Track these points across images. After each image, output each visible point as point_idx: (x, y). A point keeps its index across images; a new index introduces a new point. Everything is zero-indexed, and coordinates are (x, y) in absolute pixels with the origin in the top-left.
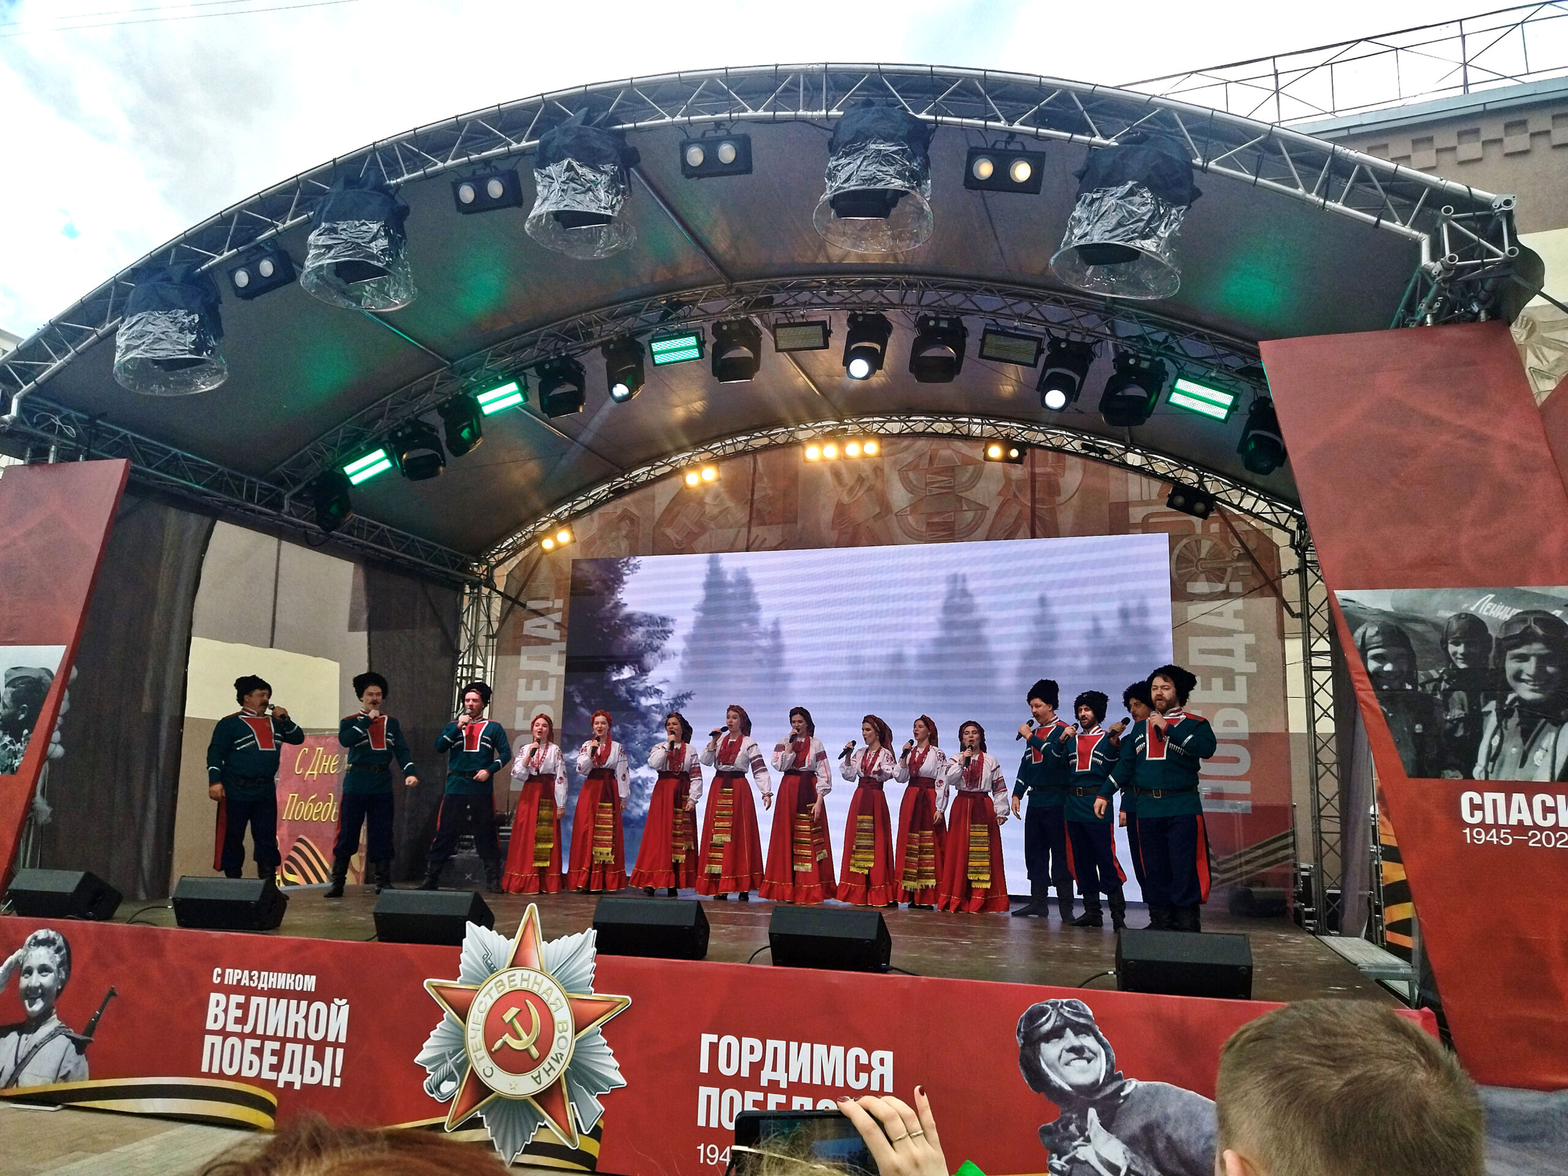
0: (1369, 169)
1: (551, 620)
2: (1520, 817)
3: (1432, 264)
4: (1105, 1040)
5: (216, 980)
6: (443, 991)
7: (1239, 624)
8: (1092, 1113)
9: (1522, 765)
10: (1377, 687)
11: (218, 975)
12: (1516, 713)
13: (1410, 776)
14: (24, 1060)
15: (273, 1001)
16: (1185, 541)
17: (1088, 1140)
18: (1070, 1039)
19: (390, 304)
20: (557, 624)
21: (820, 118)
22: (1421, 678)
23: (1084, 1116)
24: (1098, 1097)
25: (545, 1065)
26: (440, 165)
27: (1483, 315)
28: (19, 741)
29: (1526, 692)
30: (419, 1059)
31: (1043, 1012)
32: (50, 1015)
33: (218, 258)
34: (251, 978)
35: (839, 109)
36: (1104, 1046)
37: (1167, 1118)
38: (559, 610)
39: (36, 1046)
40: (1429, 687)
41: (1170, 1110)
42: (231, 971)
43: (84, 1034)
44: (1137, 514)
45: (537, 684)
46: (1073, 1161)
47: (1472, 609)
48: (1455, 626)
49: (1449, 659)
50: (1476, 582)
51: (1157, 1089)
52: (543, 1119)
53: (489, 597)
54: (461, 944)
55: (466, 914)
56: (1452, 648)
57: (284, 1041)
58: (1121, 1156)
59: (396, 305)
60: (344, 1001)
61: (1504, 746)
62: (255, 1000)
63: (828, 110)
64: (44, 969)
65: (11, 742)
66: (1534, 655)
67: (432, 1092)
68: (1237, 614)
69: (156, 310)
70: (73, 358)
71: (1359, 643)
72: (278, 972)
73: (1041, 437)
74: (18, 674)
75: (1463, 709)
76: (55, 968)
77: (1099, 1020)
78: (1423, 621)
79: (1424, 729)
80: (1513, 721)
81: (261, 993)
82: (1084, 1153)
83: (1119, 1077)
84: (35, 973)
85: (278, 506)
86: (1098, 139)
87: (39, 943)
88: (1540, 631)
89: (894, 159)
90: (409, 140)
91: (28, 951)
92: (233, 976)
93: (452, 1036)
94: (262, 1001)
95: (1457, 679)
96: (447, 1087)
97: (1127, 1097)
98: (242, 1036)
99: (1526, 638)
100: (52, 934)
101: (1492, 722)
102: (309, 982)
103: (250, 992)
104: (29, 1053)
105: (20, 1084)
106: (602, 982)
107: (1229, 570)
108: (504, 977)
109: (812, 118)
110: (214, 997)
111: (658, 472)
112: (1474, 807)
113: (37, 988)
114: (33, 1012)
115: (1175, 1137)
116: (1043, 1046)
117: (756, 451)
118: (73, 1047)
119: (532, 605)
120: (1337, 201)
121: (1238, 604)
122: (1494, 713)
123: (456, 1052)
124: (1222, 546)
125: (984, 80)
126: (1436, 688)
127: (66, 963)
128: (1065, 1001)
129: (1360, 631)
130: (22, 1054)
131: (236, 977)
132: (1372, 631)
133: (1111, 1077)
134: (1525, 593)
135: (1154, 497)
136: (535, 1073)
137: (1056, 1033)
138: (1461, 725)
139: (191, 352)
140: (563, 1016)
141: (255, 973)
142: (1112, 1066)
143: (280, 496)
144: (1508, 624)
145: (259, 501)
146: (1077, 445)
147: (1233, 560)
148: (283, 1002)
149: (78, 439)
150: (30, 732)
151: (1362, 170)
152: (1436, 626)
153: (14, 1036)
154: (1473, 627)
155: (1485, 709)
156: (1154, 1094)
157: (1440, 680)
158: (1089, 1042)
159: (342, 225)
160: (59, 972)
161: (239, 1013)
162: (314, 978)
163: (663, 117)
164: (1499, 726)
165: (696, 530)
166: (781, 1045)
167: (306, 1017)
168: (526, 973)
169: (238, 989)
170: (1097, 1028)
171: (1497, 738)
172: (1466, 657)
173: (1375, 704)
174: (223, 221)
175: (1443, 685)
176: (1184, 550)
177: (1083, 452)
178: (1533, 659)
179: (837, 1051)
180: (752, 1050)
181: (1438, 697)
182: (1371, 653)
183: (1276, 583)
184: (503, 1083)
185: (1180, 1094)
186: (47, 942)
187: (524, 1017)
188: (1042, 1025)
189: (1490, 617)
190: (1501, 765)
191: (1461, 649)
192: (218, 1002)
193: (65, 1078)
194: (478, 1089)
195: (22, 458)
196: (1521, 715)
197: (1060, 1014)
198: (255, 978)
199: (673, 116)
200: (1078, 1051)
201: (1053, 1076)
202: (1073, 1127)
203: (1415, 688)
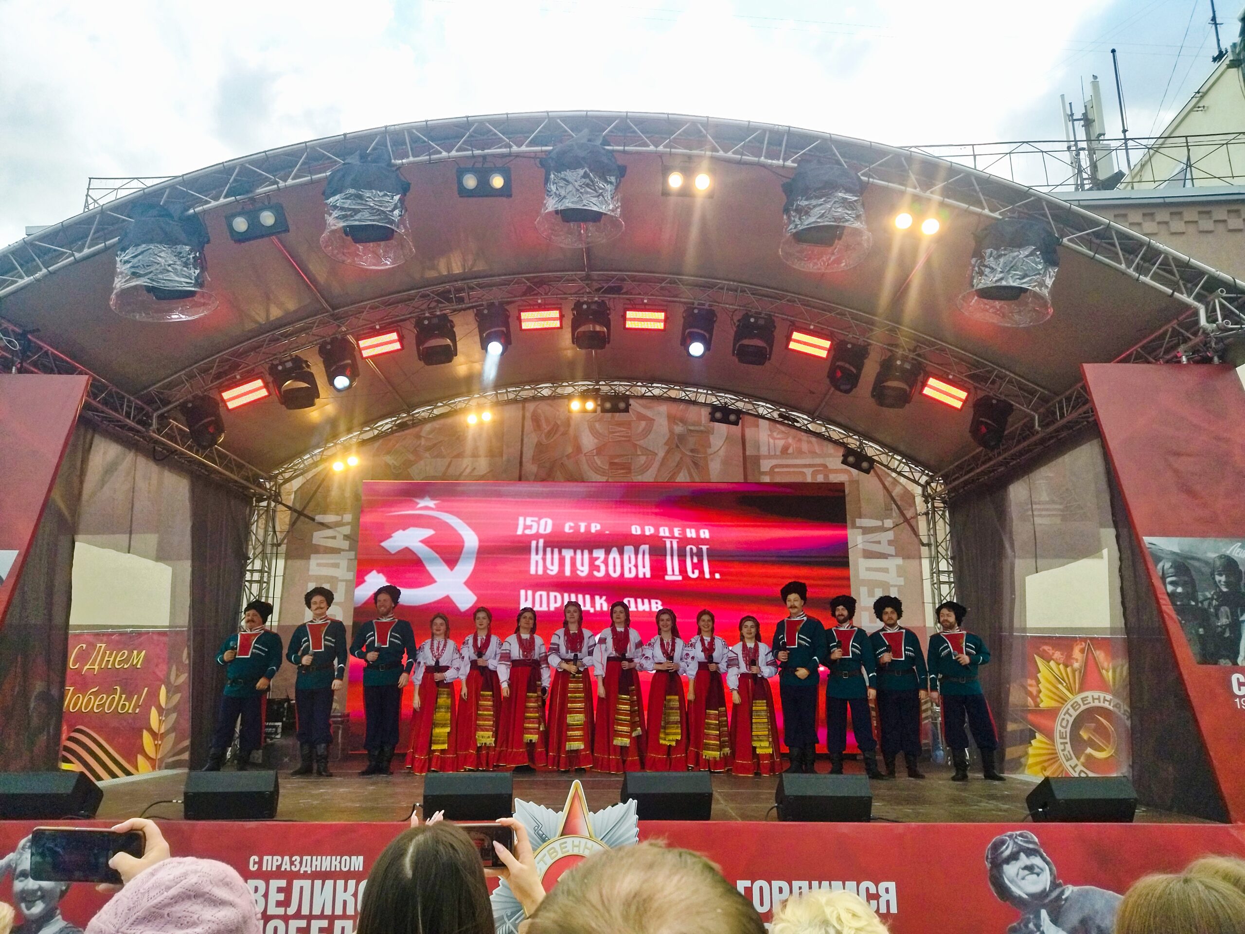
0: (1170, 258)
1: (339, 532)
3: (1207, 325)
4: (1048, 859)
5: (254, 868)
7: (891, 550)
8: (1044, 913)
10: (1174, 604)
11: (255, 863)
13: (1199, 663)
15: (318, 883)
18: (1024, 860)
21: (778, 167)
22: (1201, 598)
23: (1038, 916)
24: (1047, 901)
31: (1003, 842)
32: (55, 916)
33: (213, 204)
34: (292, 863)
35: (793, 162)
36: (1047, 863)
37: (1096, 912)
40: (1206, 603)
41: (1097, 907)
42: (270, 858)
47: (1228, 552)
48: (1218, 563)
49: (1216, 585)
50: (1229, 534)
51: (1087, 892)
55: (513, 792)
56: (1218, 578)
57: (332, 918)
62: (297, 884)
63: (785, 160)
71: (1161, 574)
72: (322, 855)
73: (750, 407)
75: (1228, 618)
77: (1043, 844)
78: (1198, 560)
79: (1204, 631)
81: (305, 876)
83: (1059, 885)
84: (31, 876)
86: (986, 211)
90: (420, 129)
91: (23, 854)
92: (272, 862)
93: (508, 900)
94: (307, 883)
95: (1224, 599)
97: (1066, 899)
98: (286, 918)
102: (356, 863)
103: (291, 876)
108: (556, 845)
109: (771, 165)
112: (1240, 684)
113: (36, 891)
114: (32, 915)
115: (1103, 925)
116: (1006, 867)
117: (524, 400)
119: (320, 518)
120: (1146, 276)
123: (513, 914)
125: (909, 158)
126: (1210, 604)
128: (1018, 833)
129: (1160, 565)
131: (275, 864)
132: (1168, 565)
133: (1054, 885)
137: (1014, 857)
138: (1227, 630)
139: (195, 285)
141: (296, 858)
142: (1055, 879)
143: (149, 415)
145: (134, 418)
148: (329, 883)
151: (1166, 258)
152: (1207, 563)
154: (1230, 564)
155: (1241, 619)
156: (1085, 895)
157: (1212, 599)
158: (1037, 861)
159: (367, 194)
161: (281, 897)
162: (361, 858)
163: (648, 146)
166: (804, 884)
167: (355, 895)
168: (577, 840)
169: (278, 874)
170: (1042, 850)
172: (1226, 584)
173: (1174, 615)
175: (1214, 602)
180: (781, 890)
181: (1212, 610)
182: (1169, 580)
183: (913, 522)
185: (1102, 895)
188: (1002, 852)
191: (1223, 578)
192: (257, 888)
197: (1015, 843)
198: (297, 863)
199: (657, 146)
200: (1030, 869)
201: (1014, 889)
202: (1031, 926)
203: (1196, 604)
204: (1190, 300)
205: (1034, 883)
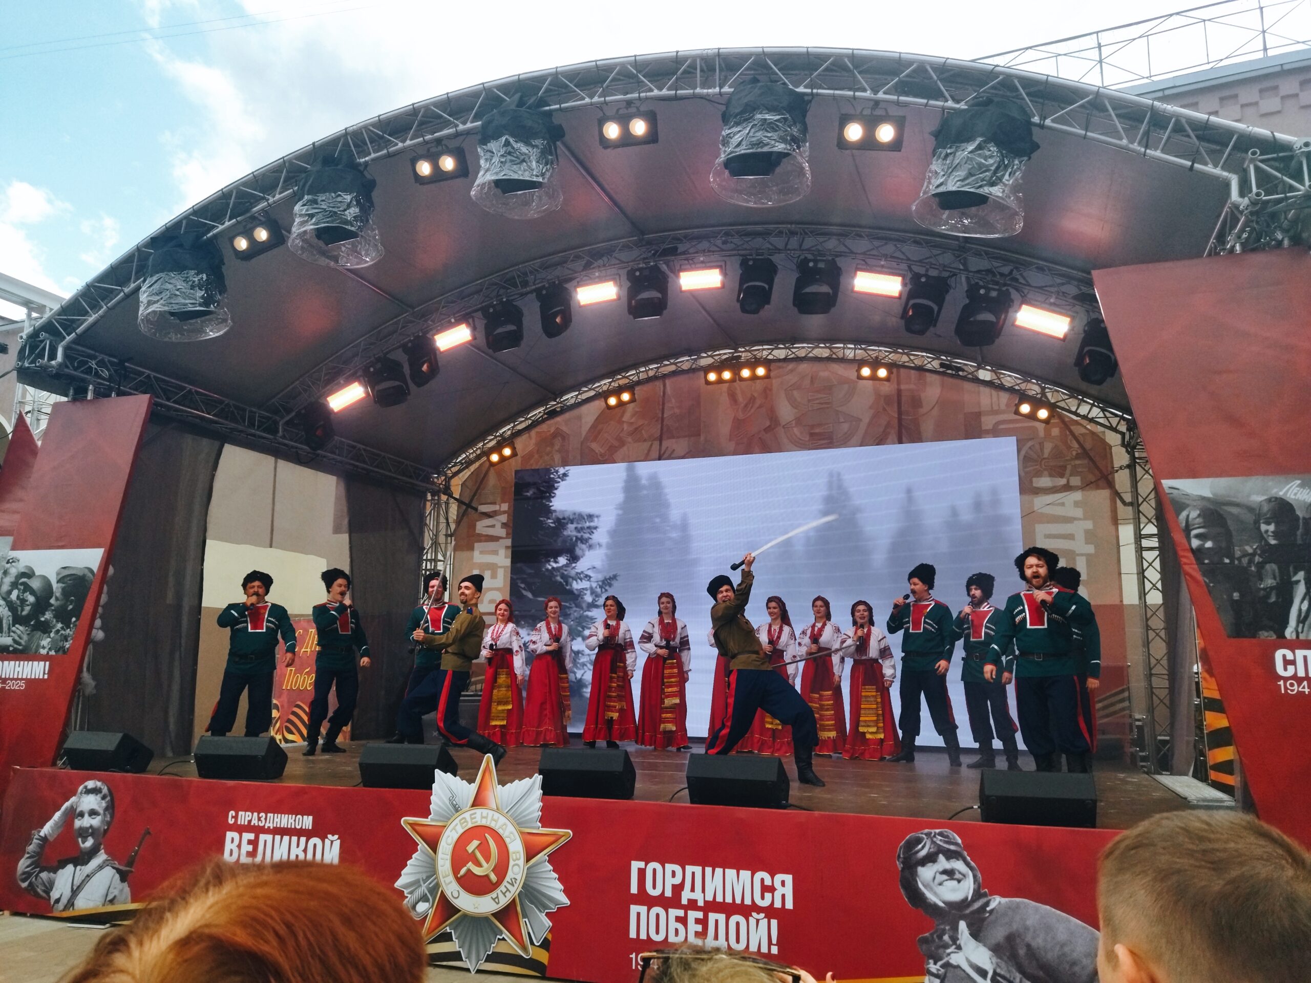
0: (1183, 121)
1: (498, 520)
3: (1240, 200)
4: (973, 864)
5: (231, 821)
6: (417, 828)
7: (1079, 513)
8: (962, 925)
10: (1200, 561)
11: (233, 817)
13: (1229, 637)
14: (78, 887)
15: (278, 837)
16: (1030, 444)
17: (959, 948)
18: (943, 863)
19: (362, 261)
20: (503, 523)
21: (714, 95)
23: (955, 928)
24: (968, 911)
25: (502, 888)
26: (400, 145)
27: (1286, 243)
28: (68, 627)
30: (399, 884)
31: (919, 841)
32: (99, 851)
33: (221, 227)
34: (259, 819)
35: (730, 87)
36: (971, 868)
37: (1027, 929)
38: (504, 512)
39: (88, 876)
40: (1245, 561)
41: (1029, 923)
42: (243, 813)
43: (126, 866)
44: (988, 422)
46: (947, 965)
47: (1281, 493)
48: (1266, 508)
49: (1261, 537)
50: (1284, 470)
51: (1018, 904)
52: (501, 933)
53: (447, 503)
54: (431, 789)
55: (434, 762)
56: (1263, 527)
58: (988, 961)
59: (367, 262)
60: (336, 837)
62: (263, 837)
63: (721, 87)
64: (93, 813)
65: (62, 628)
68: (1077, 504)
69: (172, 271)
70: (106, 313)
71: (1184, 524)
72: (281, 813)
73: (905, 358)
74: (67, 572)
75: (1275, 578)
76: (101, 812)
78: (1237, 505)
79: (1241, 596)
81: (268, 831)
82: (956, 959)
83: (985, 895)
84: (86, 816)
85: (274, 431)
86: (950, 104)
87: (89, 791)
89: (777, 126)
90: (374, 125)
91: (80, 798)
92: (244, 817)
93: (424, 864)
94: (269, 837)
95: (1269, 553)
96: (422, 907)
97: (991, 911)
100: (99, 784)
101: (1301, 589)
102: (307, 822)
103: (259, 830)
104: (83, 881)
105: (76, 907)
106: (547, 818)
107: (1069, 467)
108: (467, 815)
109: (708, 95)
110: (230, 835)
111: (584, 396)
112: (1287, 663)
113: (87, 829)
114: (85, 848)
115: (1034, 944)
116: (920, 870)
117: (665, 376)
118: (117, 876)
119: (483, 508)
120: (1156, 149)
121: (1077, 496)
122: (1303, 582)
123: (428, 878)
124: (1063, 447)
125: (852, 57)
126: (1251, 562)
127: (111, 808)
128: (937, 831)
129: (1184, 514)
130: (77, 882)
131: (248, 819)
132: (1194, 514)
133: (977, 895)
135: (1003, 407)
136: (494, 895)
137: (931, 858)
138: (1273, 592)
139: (200, 305)
140: (516, 847)
141: (263, 815)
142: (979, 887)
143: (276, 423)
145: (259, 427)
146: (936, 364)
147: (1072, 459)
148: (286, 838)
149: (110, 379)
150: (77, 620)
151: (1178, 122)
152: (1250, 509)
153: (70, 868)
154: (1282, 509)
155: (1295, 579)
156: (1015, 908)
157: (1254, 554)
158: (959, 865)
159: (321, 197)
160: (105, 814)
161: (250, 848)
162: (311, 818)
163: (583, 99)
165: (616, 443)
166: (698, 870)
167: (305, 848)
168: (485, 812)
169: (249, 828)
170: (965, 853)
171: (1305, 604)
172: (1276, 535)
173: (1199, 576)
174: (225, 196)
175: (1257, 559)
176: (1030, 452)
177: (941, 370)
179: (745, 874)
180: (674, 874)
181: (1253, 568)
182: (1194, 532)
183: (1110, 477)
184: (467, 903)
185: (1037, 909)
186: (95, 791)
187: (484, 848)
188: (918, 851)
189: (1298, 500)
191: (1272, 528)
192: (233, 839)
193: (112, 901)
194: (447, 909)
195: (66, 395)
197: (933, 842)
198: (263, 819)
199: (591, 97)
200: (950, 873)
201: (928, 894)
202: (946, 937)
203: (1232, 562)
204: (1218, 171)
205: (954, 890)
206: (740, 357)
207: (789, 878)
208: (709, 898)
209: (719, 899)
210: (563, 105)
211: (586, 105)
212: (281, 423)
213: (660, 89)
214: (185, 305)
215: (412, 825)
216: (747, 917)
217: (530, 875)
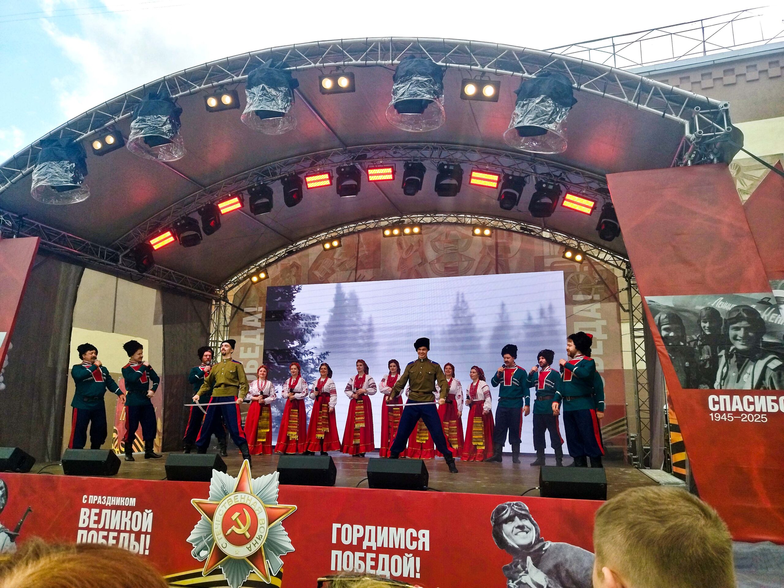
0: (659, 89)
1: (256, 317)
2: (737, 407)
3: (690, 135)
4: (535, 522)
5: (84, 502)
6: (200, 505)
7: (598, 315)
8: (529, 559)
9: (738, 382)
10: (666, 344)
11: (85, 499)
12: (735, 356)
13: (684, 388)
15: (114, 511)
16: (571, 275)
17: (527, 572)
18: (518, 521)
19: (173, 157)
20: (259, 319)
21: (389, 64)
22: (688, 340)
23: (525, 561)
24: (532, 551)
25: (253, 541)
26: (198, 88)
27: (715, 160)
29: (739, 346)
30: (188, 540)
31: (504, 508)
33: (85, 135)
34: (102, 500)
35: (398, 60)
36: (534, 525)
37: (566, 560)
38: (260, 312)
40: (692, 344)
41: (568, 557)
42: (92, 496)
44: (548, 262)
45: (249, 349)
46: (520, 583)
47: (713, 305)
48: (704, 313)
49: (701, 330)
50: (714, 292)
51: (561, 546)
52: (252, 569)
53: (225, 307)
54: (210, 481)
55: (212, 465)
56: (703, 324)
57: (119, 532)
58: (544, 580)
59: (176, 158)
60: (150, 511)
61: (729, 372)
63: (392, 60)
66: (743, 327)
67: (196, 556)
68: (597, 311)
69: (53, 161)
70: (10, 185)
71: (657, 322)
72: (116, 497)
73: (500, 224)
75: (709, 354)
78: (688, 311)
79: (690, 364)
80: (734, 359)
81: (108, 507)
82: (525, 579)
83: (542, 541)
85: (116, 260)
86: (526, 75)
88: (745, 315)
89: (426, 84)
90: (182, 75)
92: (93, 499)
93: (205, 527)
94: (108, 511)
95: (706, 339)
96: (203, 553)
97: (546, 550)
98: (98, 530)
99: (739, 319)
101: (723, 361)
102: (132, 502)
103: (102, 507)
106: (282, 498)
107: (593, 289)
108: (232, 497)
109: (385, 64)
110: (83, 510)
111: (311, 243)
112: (715, 403)
115: (570, 570)
116: (504, 526)
117: (359, 232)
118: (9, 538)
119: (247, 310)
120: (644, 104)
121: (598, 306)
122: (724, 356)
123: (207, 536)
124: (590, 278)
125: (470, 45)
126: (695, 344)
127: (5, 495)
128: (515, 502)
129: (657, 317)
131: (95, 500)
132: (663, 316)
133: (538, 540)
134: (738, 296)
135: (556, 253)
136: (248, 545)
137: (511, 519)
138: (708, 362)
139: (71, 182)
140: (262, 517)
141: (104, 497)
142: (539, 535)
143: (118, 256)
144: (730, 312)
145: (107, 258)
146: (518, 228)
147: (595, 285)
148: (119, 512)
149: (13, 227)
151: (656, 89)
152: (695, 314)
154: (713, 314)
155: (719, 354)
156: (559, 548)
157: (697, 340)
158: (527, 523)
159: (148, 118)
160: (1, 499)
161: (96, 518)
162: (135, 499)
163: (310, 64)
164: (726, 362)
165: (330, 272)
166: (373, 528)
167: (131, 519)
168: (243, 495)
169: (96, 506)
170: (531, 516)
171: (725, 368)
172: (710, 329)
173: (666, 353)
174: (88, 116)
175: (699, 343)
176: (571, 280)
177: (521, 231)
178: (742, 329)
179: (401, 530)
180: (358, 531)
181: (697, 348)
182: (663, 327)
183: (616, 295)
184: (232, 551)
185: (572, 549)
187: (242, 518)
188: (503, 515)
190: (728, 382)
191: (707, 325)
192: (85, 513)
194: (219, 554)
196: (737, 357)
197: (512, 509)
198: (104, 500)
199: (315, 63)
200: (522, 528)
201: (509, 541)
202: (519, 566)
203: (685, 345)
204: (678, 118)
205: (524, 538)
206: (404, 221)
207: (427, 532)
208: (380, 545)
209: (386, 545)
210: (298, 67)
211: (312, 68)
212: (121, 256)
213: (357, 60)
214: (62, 182)
215: (198, 504)
216: (402, 556)
217: (271, 532)
